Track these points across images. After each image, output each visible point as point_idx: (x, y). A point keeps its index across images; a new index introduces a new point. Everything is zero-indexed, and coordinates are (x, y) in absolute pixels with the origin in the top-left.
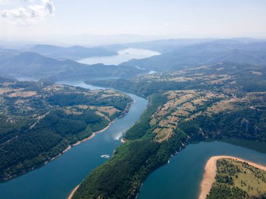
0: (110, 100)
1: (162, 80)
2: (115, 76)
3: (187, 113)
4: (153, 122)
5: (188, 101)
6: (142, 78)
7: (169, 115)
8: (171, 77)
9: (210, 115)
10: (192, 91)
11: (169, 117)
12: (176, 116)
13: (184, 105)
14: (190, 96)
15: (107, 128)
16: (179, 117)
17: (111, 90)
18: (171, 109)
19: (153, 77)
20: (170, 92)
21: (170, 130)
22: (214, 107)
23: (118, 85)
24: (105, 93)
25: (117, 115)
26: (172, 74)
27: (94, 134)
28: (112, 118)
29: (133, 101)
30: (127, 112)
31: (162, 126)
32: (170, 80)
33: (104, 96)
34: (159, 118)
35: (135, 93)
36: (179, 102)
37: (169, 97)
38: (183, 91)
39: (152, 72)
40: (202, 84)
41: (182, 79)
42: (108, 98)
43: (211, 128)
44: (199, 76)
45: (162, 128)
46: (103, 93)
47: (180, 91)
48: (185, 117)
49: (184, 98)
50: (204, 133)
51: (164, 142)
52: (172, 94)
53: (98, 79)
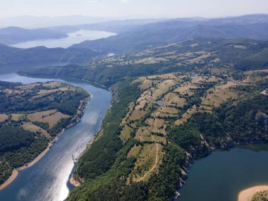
0: (51, 98)
1: (127, 63)
2: (63, 61)
3: (176, 111)
4: (125, 134)
5: (170, 91)
6: (100, 62)
7: (149, 117)
8: (137, 58)
9: (209, 110)
10: (171, 75)
11: (150, 121)
12: (159, 117)
13: (166, 97)
14: (171, 83)
15: (43, 154)
16: (165, 118)
17: (55, 82)
18: (150, 105)
19: (113, 59)
20: (142, 78)
21: (158, 147)
22: (209, 96)
23: (67, 74)
24: (45, 88)
25: (64, 125)
26: (137, 55)
27: (15, 173)
28: (54, 132)
29: (89, 96)
30: (80, 116)
31: (142, 140)
32: (137, 62)
33: (42, 92)
34: (133, 125)
35: (92, 82)
36: (158, 92)
37: (141, 87)
38: (159, 76)
39: (111, 55)
40: (179, 64)
41: (151, 60)
42: (49, 95)
43: (217, 131)
44: (172, 55)
45: (142, 144)
46: (41, 87)
47: (154, 77)
48: (175, 119)
49: (163, 87)
50: (208, 142)
51: (154, 179)
52: (145, 81)
53: (38, 67)
